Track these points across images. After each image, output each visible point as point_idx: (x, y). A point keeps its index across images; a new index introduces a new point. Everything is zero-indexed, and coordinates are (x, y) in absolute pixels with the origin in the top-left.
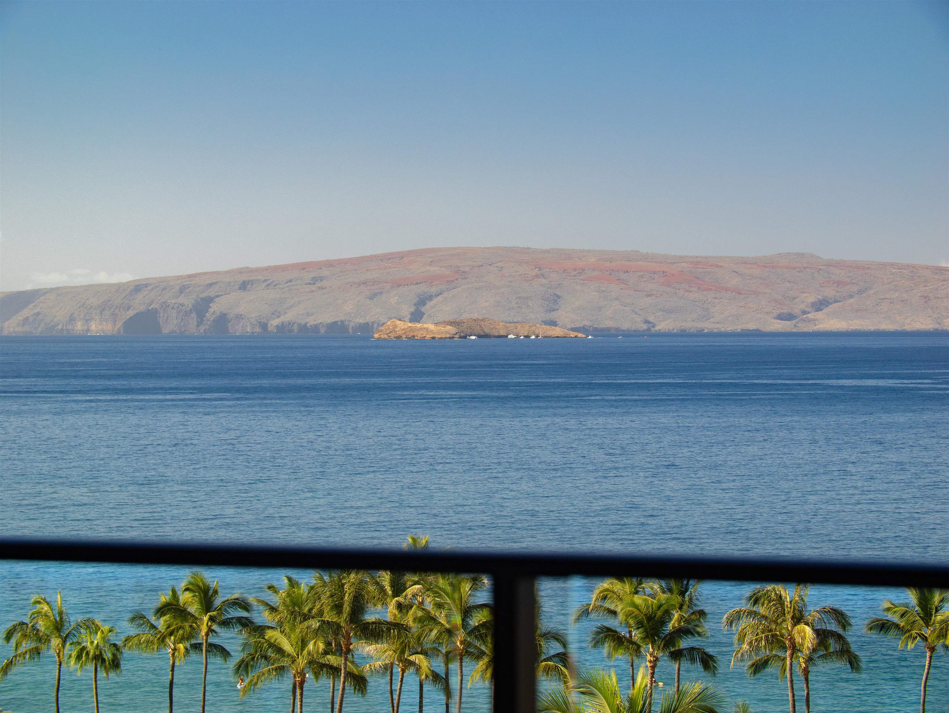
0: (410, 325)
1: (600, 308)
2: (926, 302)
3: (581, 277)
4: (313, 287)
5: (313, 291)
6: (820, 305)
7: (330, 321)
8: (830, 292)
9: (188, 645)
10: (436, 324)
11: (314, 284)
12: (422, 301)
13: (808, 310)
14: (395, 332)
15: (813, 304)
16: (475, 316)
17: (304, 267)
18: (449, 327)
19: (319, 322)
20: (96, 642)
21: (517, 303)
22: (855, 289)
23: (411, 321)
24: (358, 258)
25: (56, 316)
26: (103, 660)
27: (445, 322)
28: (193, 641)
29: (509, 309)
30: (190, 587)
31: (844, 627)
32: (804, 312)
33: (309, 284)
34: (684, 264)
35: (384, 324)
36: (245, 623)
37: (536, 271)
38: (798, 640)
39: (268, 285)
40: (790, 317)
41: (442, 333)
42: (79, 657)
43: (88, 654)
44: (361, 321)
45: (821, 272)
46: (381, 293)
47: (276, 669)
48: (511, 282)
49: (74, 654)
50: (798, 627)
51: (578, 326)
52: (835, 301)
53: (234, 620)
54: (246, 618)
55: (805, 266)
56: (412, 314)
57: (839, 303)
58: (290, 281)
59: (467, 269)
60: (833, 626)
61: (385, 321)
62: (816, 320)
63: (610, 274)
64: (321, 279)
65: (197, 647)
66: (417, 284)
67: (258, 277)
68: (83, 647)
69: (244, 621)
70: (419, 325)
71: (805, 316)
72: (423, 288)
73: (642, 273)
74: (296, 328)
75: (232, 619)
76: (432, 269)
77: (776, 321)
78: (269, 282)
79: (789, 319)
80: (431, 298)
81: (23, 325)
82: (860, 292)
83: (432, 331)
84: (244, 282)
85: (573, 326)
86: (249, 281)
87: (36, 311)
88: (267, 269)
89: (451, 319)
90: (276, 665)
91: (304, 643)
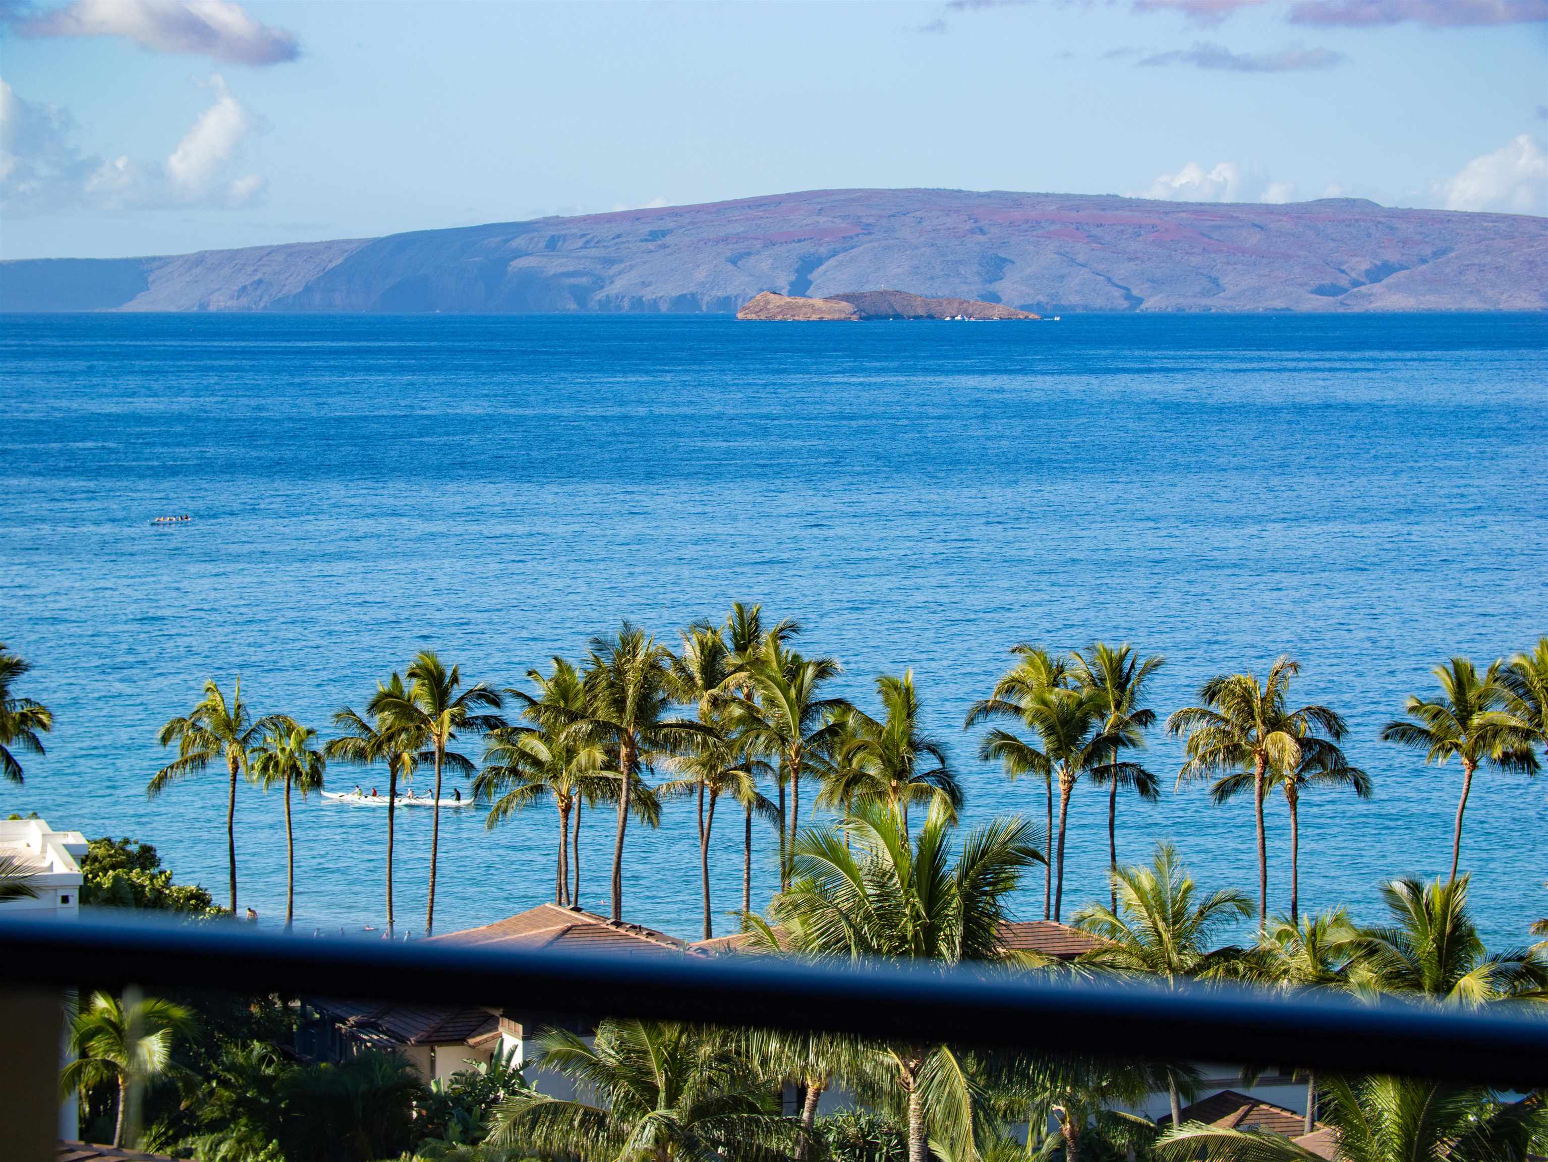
0: (788, 300)
1: (1062, 277)
2: (1530, 270)
3: (1035, 233)
4: (651, 246)
5: (651, 251)
6: (1377, 274)
7: (675, 293)
8: (1392, 256)
9: (415, 754)
10: (826, 299)
11: (653, 240)
12: (808, 264)
13: (1362, 280)
14: (768, 310)
15: (1367, 273)
16: (883, 287)
17: (637, 216)
18: (844, 304)
19: (660, 295)
20: (288, 749)
21: (943, 270)
22: (1428, 251)
23: (790, 294)
24: (714, 205)
25: (284, 286)
26: (299, 774)
27: (838, 296)
28: (424, 749)
29: (932, 278)
30: (418, 671)
31: (1337, 735)
32: (1356, 284)
33: (647, 240)
34: (1184, 215)
35: (751, 298)
36: (491, 723)
37: (970, 225)
38: (1273, 753)
39: (587, 242)
40: (1333, 290)
41: (835, 311)
42: (265, 769)
43: (277, 764)
44: (719, 294)
45: (1380, 226)
46: (749, 254)
47: (532, 789)
48: (934, 239)
49: (258, 765)
50: (1273, 735)
51: (1029, 302)
52: (1403, 268)
53: (479, 722)
54: (496, 718)
55: (1357, 217)
56: (792, 284)
57: (1405, 272)
58: (619, 236)
59: (871, 220)
60: (1323, 735)
61: (754, 294)
62: (1372, 295)
63: (1077, 229)
64: (664, 233)
65: (427, 757)
66: (799, 241)
67: (574, 231)
68: (271, 755)
69: (493, 721)
70: (801, 301)
71: (1356, 290)
72: (806, 248)
73: (1122, 227)
74: (626, 304)
75: (477, 718)
76: (822, 220)
77: (1313, 296)
78: (589, 237)
79: (1334, 295)
80: (820, 261)
81: (239, 297)
82: (1436, 255)
83: (820, 310)
84: (553, 237)
85: (1022, 302)
86: (559, 237)
87: (256, 278)
88: (585, 219)
89: (848, 290)
90: (531, 784)
91: (570, 753)
